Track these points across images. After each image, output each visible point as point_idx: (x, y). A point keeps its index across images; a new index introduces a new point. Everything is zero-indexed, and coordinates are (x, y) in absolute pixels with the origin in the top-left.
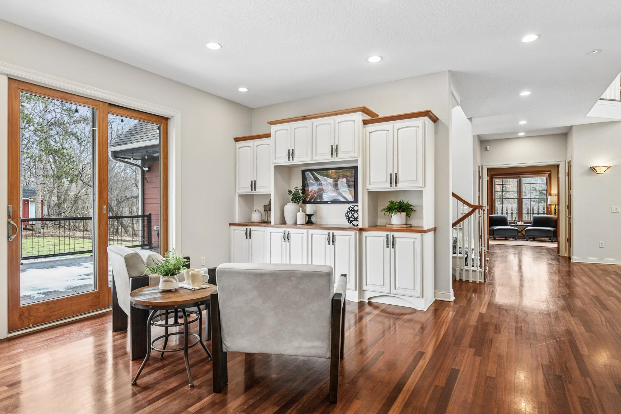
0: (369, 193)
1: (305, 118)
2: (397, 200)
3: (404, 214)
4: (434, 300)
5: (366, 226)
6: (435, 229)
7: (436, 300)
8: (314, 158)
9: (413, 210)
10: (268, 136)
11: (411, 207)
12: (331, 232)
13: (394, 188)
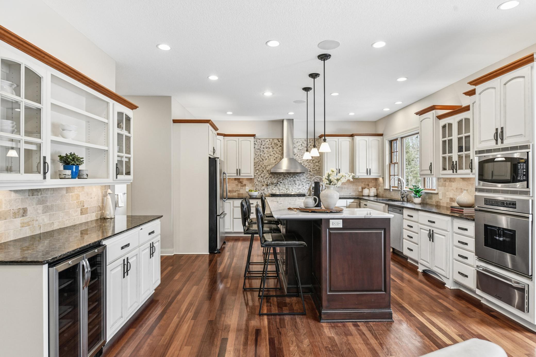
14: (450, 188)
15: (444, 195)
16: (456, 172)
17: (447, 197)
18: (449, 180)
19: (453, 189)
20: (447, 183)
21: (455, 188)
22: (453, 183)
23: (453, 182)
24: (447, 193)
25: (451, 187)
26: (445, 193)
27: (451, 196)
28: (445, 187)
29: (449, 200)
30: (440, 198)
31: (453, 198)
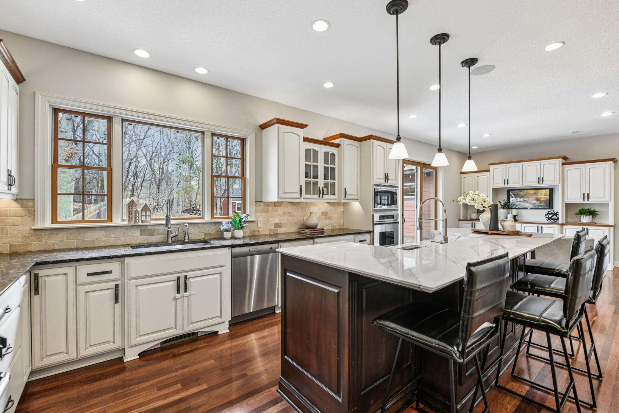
0: (566, 204)
1: (518, 162)
2: (586, 208)
3: (591, 216)
4: (614, 267)
5: (564, 222)
6: (614, 226)
7: (615, 267)
8: (524, 183)
9: (597, 214)
10: (489, 171)
11: (596, 212)
12: (540, 226)
13: (586, 201)
14: (275, 213)
15: (266, 222)
16: (323, 197)
17: (270, 223)
18: (273, 204)
19: (279, 214)
20: (270, 208)
21: (282, 213)
22: (279, 208)
23: (280, 206)
24: (270, 219)
25: (276, 211)
26: (268, 219)
27: (277, 222)
28: (268, 212)
29: (273, 226)
30: (259, 226)
31: (278, 224)
